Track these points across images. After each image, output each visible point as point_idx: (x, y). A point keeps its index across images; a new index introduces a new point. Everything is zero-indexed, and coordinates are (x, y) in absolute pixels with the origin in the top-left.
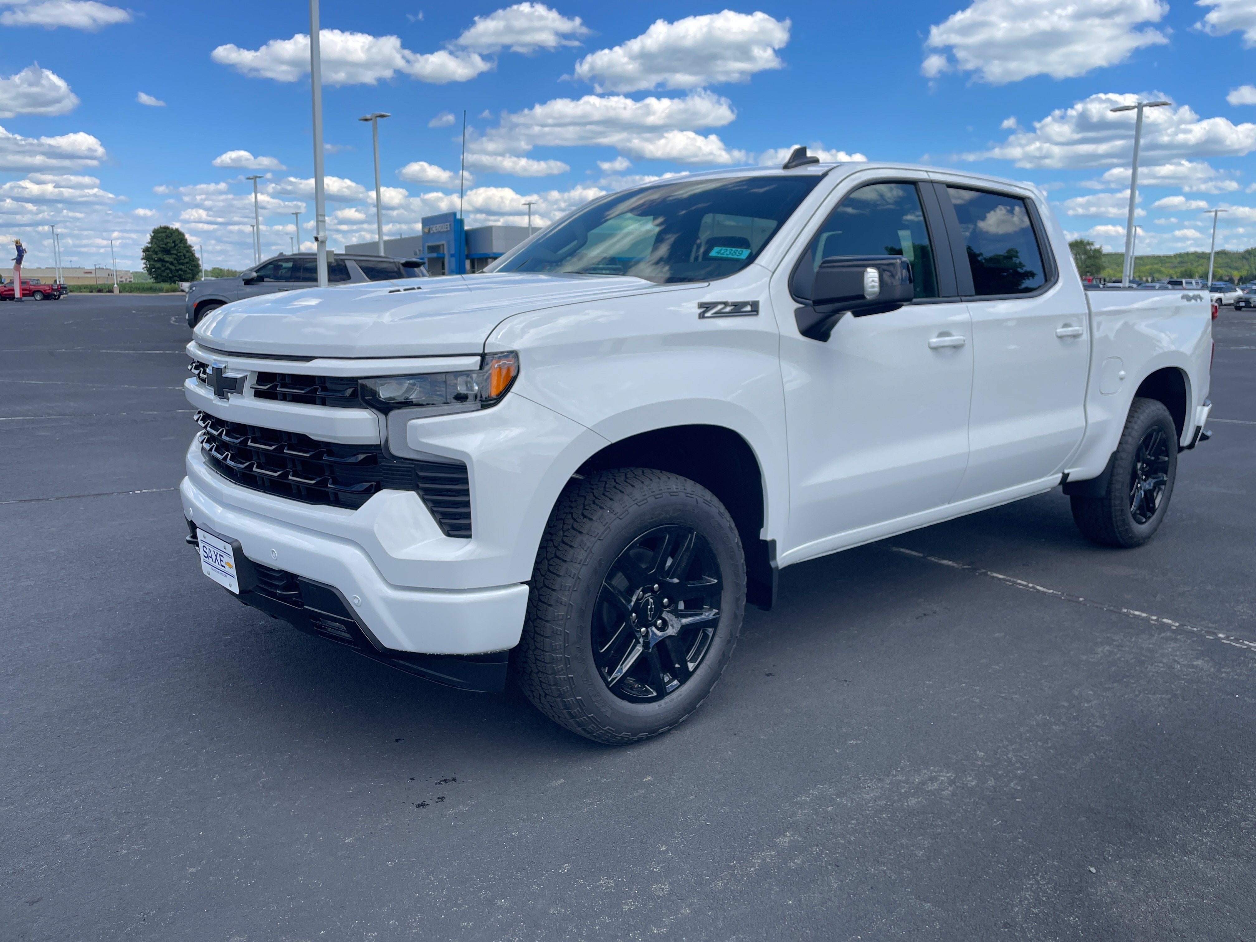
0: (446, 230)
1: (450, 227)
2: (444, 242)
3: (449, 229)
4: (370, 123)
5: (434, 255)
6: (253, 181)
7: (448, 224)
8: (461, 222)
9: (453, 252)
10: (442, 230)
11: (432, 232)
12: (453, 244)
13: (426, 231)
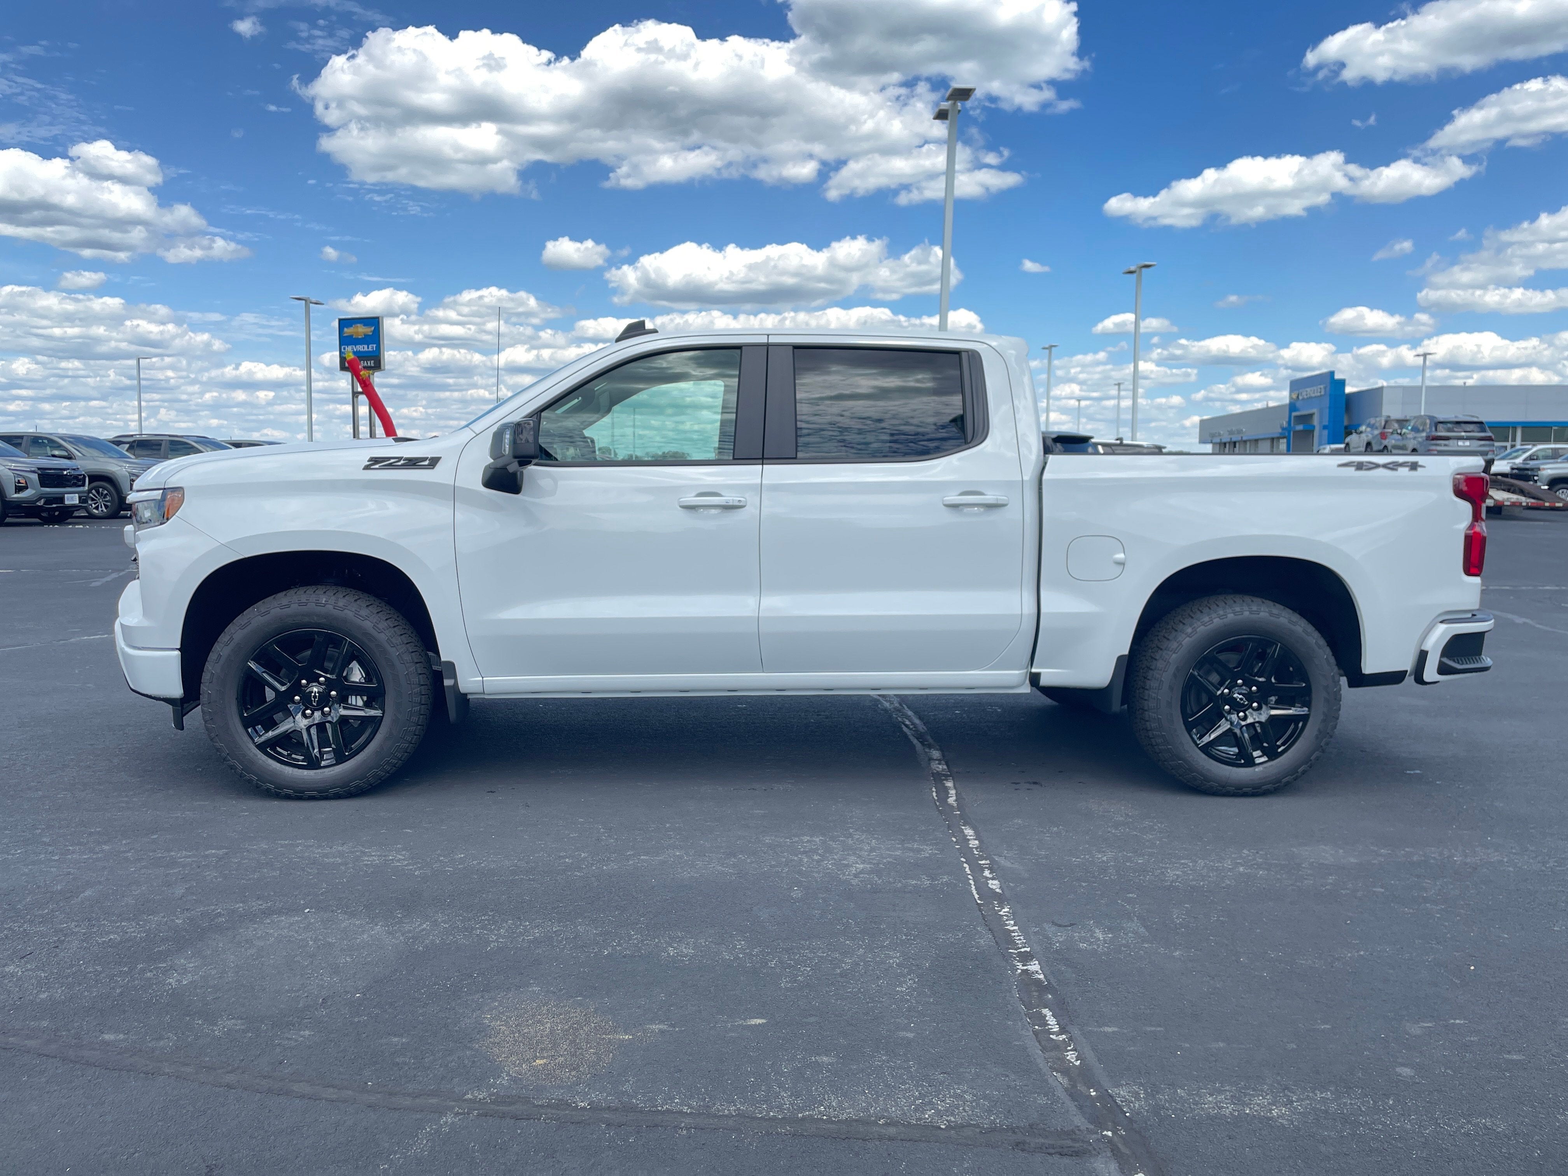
0: (1319, 394)
1: (1325, 391)
2: (1315, 410)
3: (1323, 393)
4: (1135, 275)
5: (1300, 427)
6: (1047, 351)
7: (1322, 386)
8: (1342, 383)
9: (1327, 423)
10: (1313, 395)
11: (1300, 398)
12: (1326, 412)
13: (1294, 396)
